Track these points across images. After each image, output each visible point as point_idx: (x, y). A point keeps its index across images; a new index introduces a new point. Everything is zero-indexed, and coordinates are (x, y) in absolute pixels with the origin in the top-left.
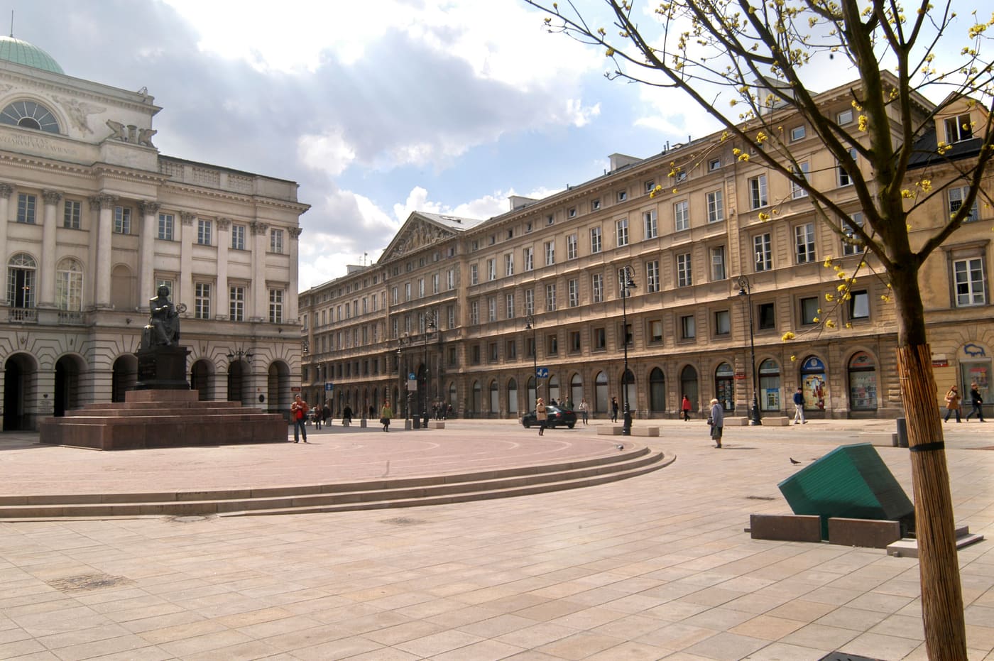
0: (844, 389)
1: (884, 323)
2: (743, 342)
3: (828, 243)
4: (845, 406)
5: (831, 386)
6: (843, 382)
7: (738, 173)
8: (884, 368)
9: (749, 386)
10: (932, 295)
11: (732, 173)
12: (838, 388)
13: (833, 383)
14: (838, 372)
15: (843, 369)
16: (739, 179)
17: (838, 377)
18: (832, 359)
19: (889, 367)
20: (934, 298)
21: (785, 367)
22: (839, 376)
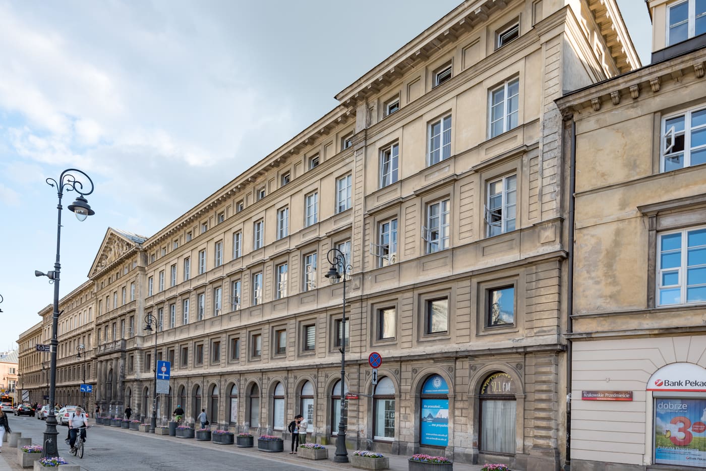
0: (472, 423)
1: (535, 330)
2: (359, 355)
3: (468, 221)
4: (471, 445)
5: (454, 416)
6: (471, 412)
7: (369, 142)
8: (531, 397)
9: (361, 409)
10: (617, 288)
11: (362, 144)
12: (463, 420)
13: (457, 413)
14: (464, 398)
15: (472, 394)
16: (370, 150)
17: (466, 405)
18: (459, 380)
19: (538, 396)
20: (619, 292)
21: (402, 387)
22: (467, 403)
